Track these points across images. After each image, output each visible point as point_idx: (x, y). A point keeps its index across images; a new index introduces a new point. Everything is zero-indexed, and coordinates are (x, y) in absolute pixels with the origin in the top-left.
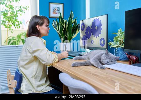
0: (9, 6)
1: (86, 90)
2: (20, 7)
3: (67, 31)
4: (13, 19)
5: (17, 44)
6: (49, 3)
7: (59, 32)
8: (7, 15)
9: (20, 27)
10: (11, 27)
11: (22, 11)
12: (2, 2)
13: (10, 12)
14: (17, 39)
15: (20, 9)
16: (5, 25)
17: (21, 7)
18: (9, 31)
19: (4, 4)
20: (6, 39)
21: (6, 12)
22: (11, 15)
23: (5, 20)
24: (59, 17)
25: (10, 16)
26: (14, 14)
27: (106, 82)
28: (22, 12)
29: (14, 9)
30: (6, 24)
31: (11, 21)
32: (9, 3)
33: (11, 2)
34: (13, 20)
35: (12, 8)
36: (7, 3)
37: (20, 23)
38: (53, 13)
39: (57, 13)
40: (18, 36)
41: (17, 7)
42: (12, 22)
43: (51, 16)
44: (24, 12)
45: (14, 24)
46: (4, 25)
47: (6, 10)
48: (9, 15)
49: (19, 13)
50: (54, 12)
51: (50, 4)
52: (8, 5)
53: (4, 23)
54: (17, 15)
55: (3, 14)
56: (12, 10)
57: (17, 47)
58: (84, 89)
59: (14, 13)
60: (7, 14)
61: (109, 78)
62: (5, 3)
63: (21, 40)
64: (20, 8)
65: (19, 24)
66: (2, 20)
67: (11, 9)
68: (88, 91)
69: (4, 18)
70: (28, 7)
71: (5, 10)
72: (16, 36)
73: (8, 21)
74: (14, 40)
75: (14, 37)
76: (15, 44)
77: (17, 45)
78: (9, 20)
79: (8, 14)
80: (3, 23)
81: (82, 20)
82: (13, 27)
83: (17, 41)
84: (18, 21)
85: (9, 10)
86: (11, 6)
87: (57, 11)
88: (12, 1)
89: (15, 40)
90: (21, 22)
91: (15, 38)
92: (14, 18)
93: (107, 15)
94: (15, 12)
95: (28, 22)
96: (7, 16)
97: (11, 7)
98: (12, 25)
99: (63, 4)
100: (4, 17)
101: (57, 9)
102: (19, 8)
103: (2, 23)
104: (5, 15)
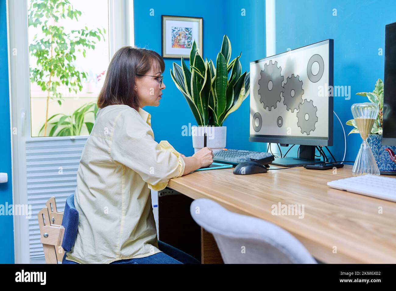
0: (51, 31)
1: (273, 244)
2: (81, 32)
3: (214, 93)
4: (63, 66)
5: (74, 134)
6: (162, 17)
7: (190, 97)
8: (45, 55)
9: (81, 87)
10: (57, 87)
11: (87, 43)
12: (34, 20)
13: (55, 45)
14: (74, 123)
15: (83, 37)
16: (43, 84)
17: (86, 32)
18: (52, 98)
19: (38, 25)
20: (44, 122)
21: (43, 47)
22: (58, 55)
23: (40, 68)
24: (189, 57)
25: (54, 57)
26: (66, 52)
27: (333, 226)
28: (87, 45)
29: (65, 37)
30: (45, 79)
31: (56, 72)
32: (51, 22)
33: (57, 19)
34: (64, 69)
35: (60, 37)
36: (46, 22)
37: (81, 76)
38: (173, 45)
39: (183, 46)
40: (76, 114)
41: (73, 32)
42: (61, 75)
43: (167, 53)
44: (93, 47)
45: (65, 80)
46: (39, 83)
47: (44, 41)
48: (52, 55)
49: (79, 50)
50: (176, 43)
51: (165, 18)
52: (48, 26)
53: (39, 76)
54: (74, 54)
55: (35, 51)
56: (59, 41)
57: (73, 140)
58: (267, 241)
59: (66, 48)
60: (47, 52)
61: (341, 216)
62: (40, 23)
63: (84, 125)
64: (83, 34)
65: (79, 79)
66: (33, 69)
67: (56, 39)
68: (278, 245)
69: (38, 64)
70: (102, 32)
71: (42, 41)
72: (71, 114)
73: (50, 70)
74: (66, 126)
75: (65, 117)
76: (69, 134)
77: (72, 137)
78: (52, 68)
79: (50, 53)
80: (35, 77)
81: (257, 62)
82: (62, 89)
83: (74, 126)
84: (76, 70)
85: (53, 42)
86: (58, 30)
87: (183, 40)
88: (59, 17)
89: (68, 123)
90: (84, 74)
91: (67, 120)
92: (66, 62)
93: (331, 42)
94: (69, 47)
95: (103, 74)
96: (46, 58)
97: (58, 34)
98: (61, 83)
99: (200, 18)
100: (39, 61)
101: (183, 33)
102: (80, 36)
103: (32, 76)
104: (41, 54)
